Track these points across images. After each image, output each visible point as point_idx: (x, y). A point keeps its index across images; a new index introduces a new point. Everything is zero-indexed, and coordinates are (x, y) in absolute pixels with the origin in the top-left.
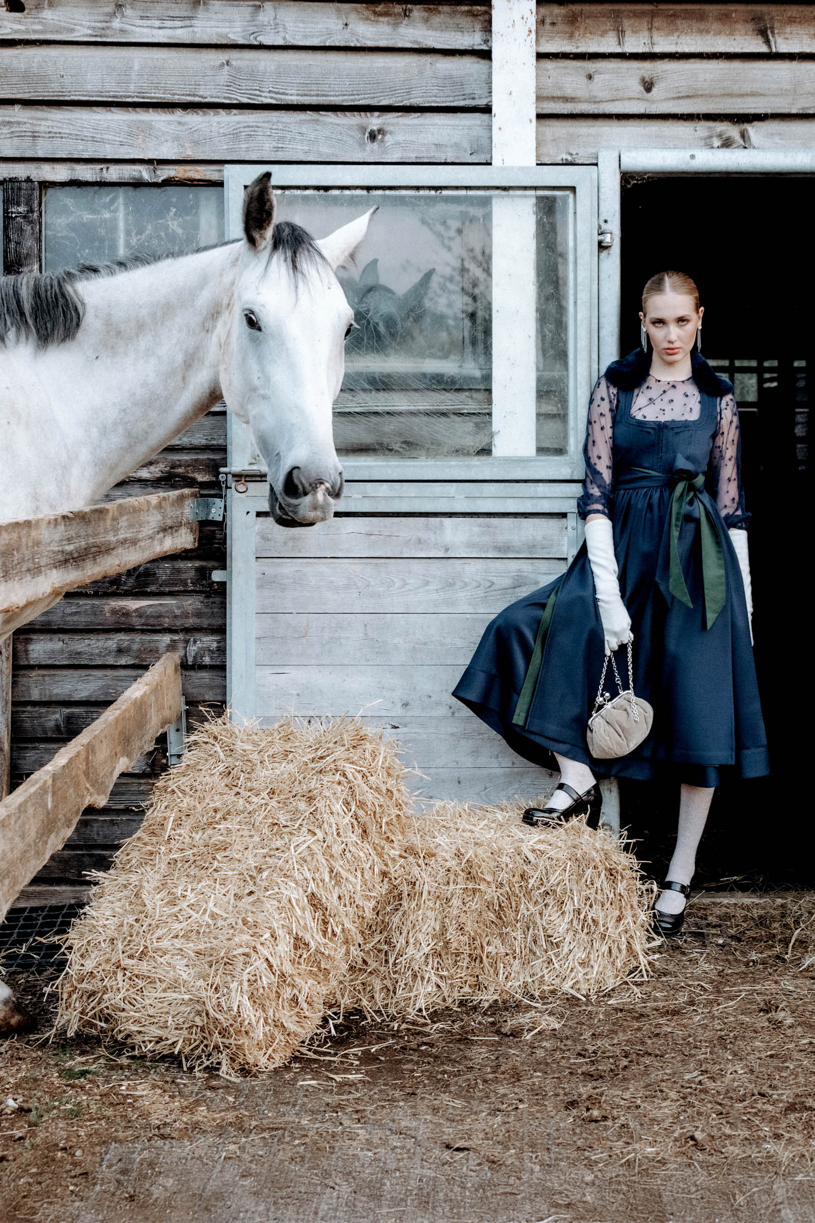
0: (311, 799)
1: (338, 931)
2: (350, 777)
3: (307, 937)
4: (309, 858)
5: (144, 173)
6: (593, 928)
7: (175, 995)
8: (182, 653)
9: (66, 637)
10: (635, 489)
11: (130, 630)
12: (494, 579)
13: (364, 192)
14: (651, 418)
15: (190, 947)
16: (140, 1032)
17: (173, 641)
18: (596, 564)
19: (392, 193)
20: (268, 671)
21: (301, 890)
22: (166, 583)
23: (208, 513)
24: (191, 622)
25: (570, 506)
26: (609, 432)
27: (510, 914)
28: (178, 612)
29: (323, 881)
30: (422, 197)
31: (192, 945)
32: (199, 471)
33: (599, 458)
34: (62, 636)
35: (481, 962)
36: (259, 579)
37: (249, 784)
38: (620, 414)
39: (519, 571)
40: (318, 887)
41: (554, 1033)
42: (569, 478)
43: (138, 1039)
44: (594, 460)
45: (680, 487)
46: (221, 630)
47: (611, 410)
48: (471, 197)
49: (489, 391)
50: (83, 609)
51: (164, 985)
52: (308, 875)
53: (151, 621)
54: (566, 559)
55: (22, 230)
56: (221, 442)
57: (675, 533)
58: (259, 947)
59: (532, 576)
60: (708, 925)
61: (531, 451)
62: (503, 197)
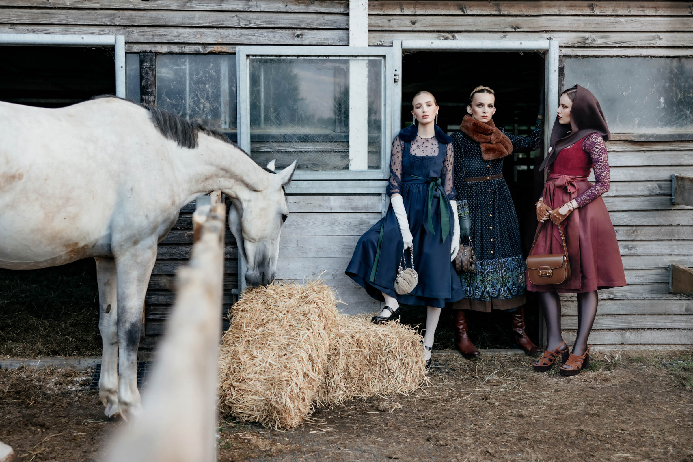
0: (305, 315)
1: (317, 369)
2: (320, 305)
3: (308, 373)
4: (308, 340)
5: (200, 49)
6: (407, 366)
7: (256, 397)
9: (168, 247)
10: (411, 184)
12: (351, 221)
13: (296, 58)
14: (418, 154)
15: (262, 377)
16: (242, 413)
18: (397, 214)
19: (308, 58)
21: (306, 353)
25: (383, 191)
26: (400, 159)
27: (374, 361)
29: (313, 349)
30: (320, 60)
33: (397, 170)
37: (276, 308)
38: (406, 152)
39: (362, 218)
40: (311, 352)
41: (401, 410)
42: (382, 178)
43: (241, 415)
44: (394, 171)
45: (432, 184)
47: (402, 150)
48: (341, 60)
49: (348, 142)
50: (176, 235)
51: (252, 393)
52: (309, 347)
54: (381, 213)
55: (148, 73)
57: (430, 203)
58: (292, 377)
59: (367, 220)
60: (440, 364)
61: (365, 167)
62: (354, 60)
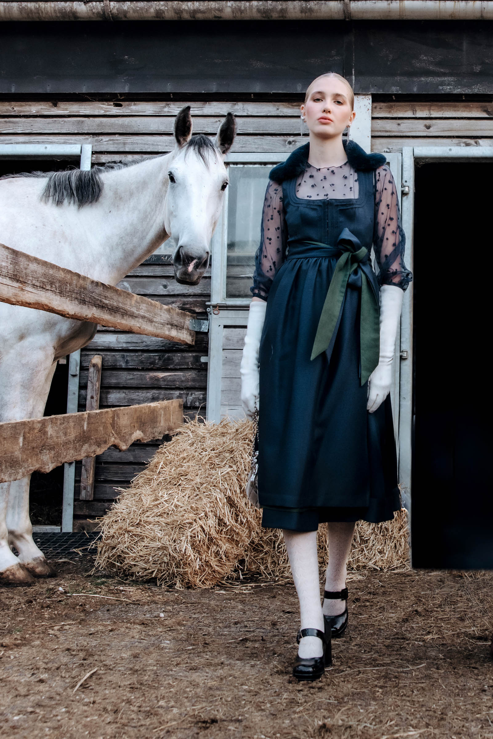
0: (232, 452)
1: (244, 521)
3: (226, 520)
6: (386, 533)
8: (185, 400)
9: (127, 391)
11: (159, 388)
16: (135, 565)
17: (180, 394)
20: (227, 408)
21: (222, 494)
22: (178, 364)
23: (200, 328)
24: (190, 384)
28: (183, 379)
29: (236, 491)
31: (163, 519)
32: (197, 307)
34: (125, 391)
35: (326, 550)
36: (224, 360)
40: (233, 494)
43: (134, 569)
46: (204, 389)
50: (136, 376)
51: (148, 540)
52: (226, 486)
53: (170, 383)
56: (208, 292)
58: (198, 519)
